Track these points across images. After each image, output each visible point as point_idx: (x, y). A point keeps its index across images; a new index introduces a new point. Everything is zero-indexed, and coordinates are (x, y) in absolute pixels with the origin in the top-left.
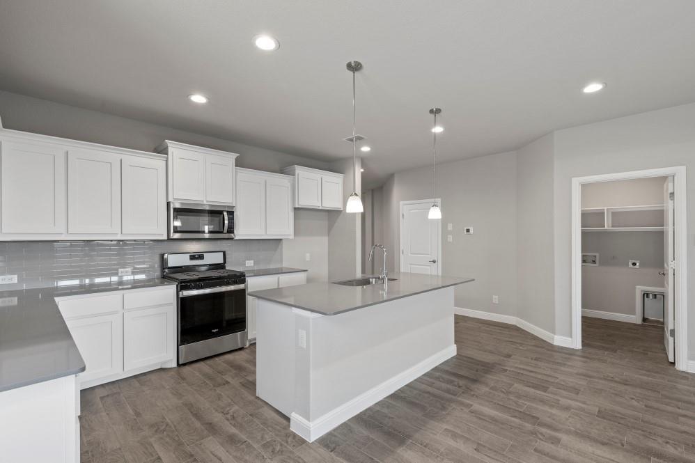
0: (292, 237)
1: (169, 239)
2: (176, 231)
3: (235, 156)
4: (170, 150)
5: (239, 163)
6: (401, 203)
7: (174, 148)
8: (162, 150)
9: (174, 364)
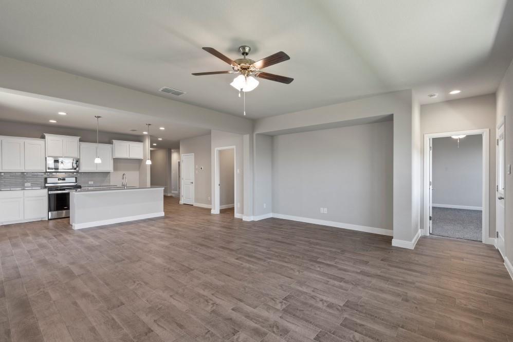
0: (112, 171)
1: (46, 172)
2: (49, 169)
3: (79, 138)
4: (46, 137)
5: (80, 140)
6: (182, 155)
7: (48, 136)
8: (43, 137)
9: (47, 219)
